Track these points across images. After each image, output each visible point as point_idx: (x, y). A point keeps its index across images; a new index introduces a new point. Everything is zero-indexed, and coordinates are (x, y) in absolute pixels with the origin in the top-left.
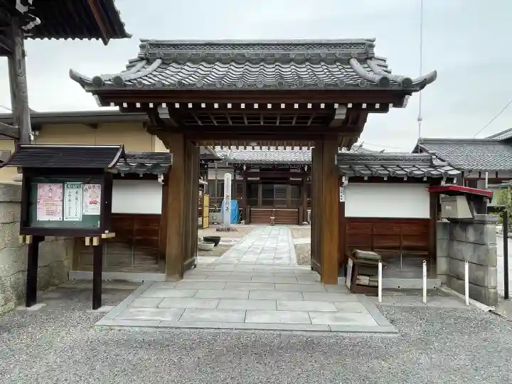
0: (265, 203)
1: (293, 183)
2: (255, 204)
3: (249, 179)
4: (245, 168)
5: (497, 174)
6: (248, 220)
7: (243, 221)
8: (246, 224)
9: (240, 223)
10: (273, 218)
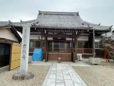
0: (55, 50)
2: (50, 50)
7: (44, 60)
8: (45, 61)
9: (42, 61)
10: (60, 58)
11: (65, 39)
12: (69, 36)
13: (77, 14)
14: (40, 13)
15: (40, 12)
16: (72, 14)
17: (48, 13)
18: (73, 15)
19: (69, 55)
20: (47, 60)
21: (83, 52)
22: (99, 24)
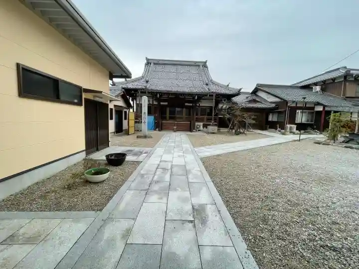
0: (171, 118)
1: (187, 107)
2: (165, 118)
3: (162, 103)
4: (158, 96)
5: (296, 104)
6: (160, 128)
7: (157, 129)
8: (159, 130)
9: (155, 130)
10: (175, 127)
11: (184, 104)
12: (189, 102)
13: (204, 65)
14: (149, 63)
15: (148, 60)
16: (197, 64)
17: (160, 62)
18: (199, 66)
19: (188, 124)
20: (161, 129)
21: (205, 120)
22: (228, 85)
